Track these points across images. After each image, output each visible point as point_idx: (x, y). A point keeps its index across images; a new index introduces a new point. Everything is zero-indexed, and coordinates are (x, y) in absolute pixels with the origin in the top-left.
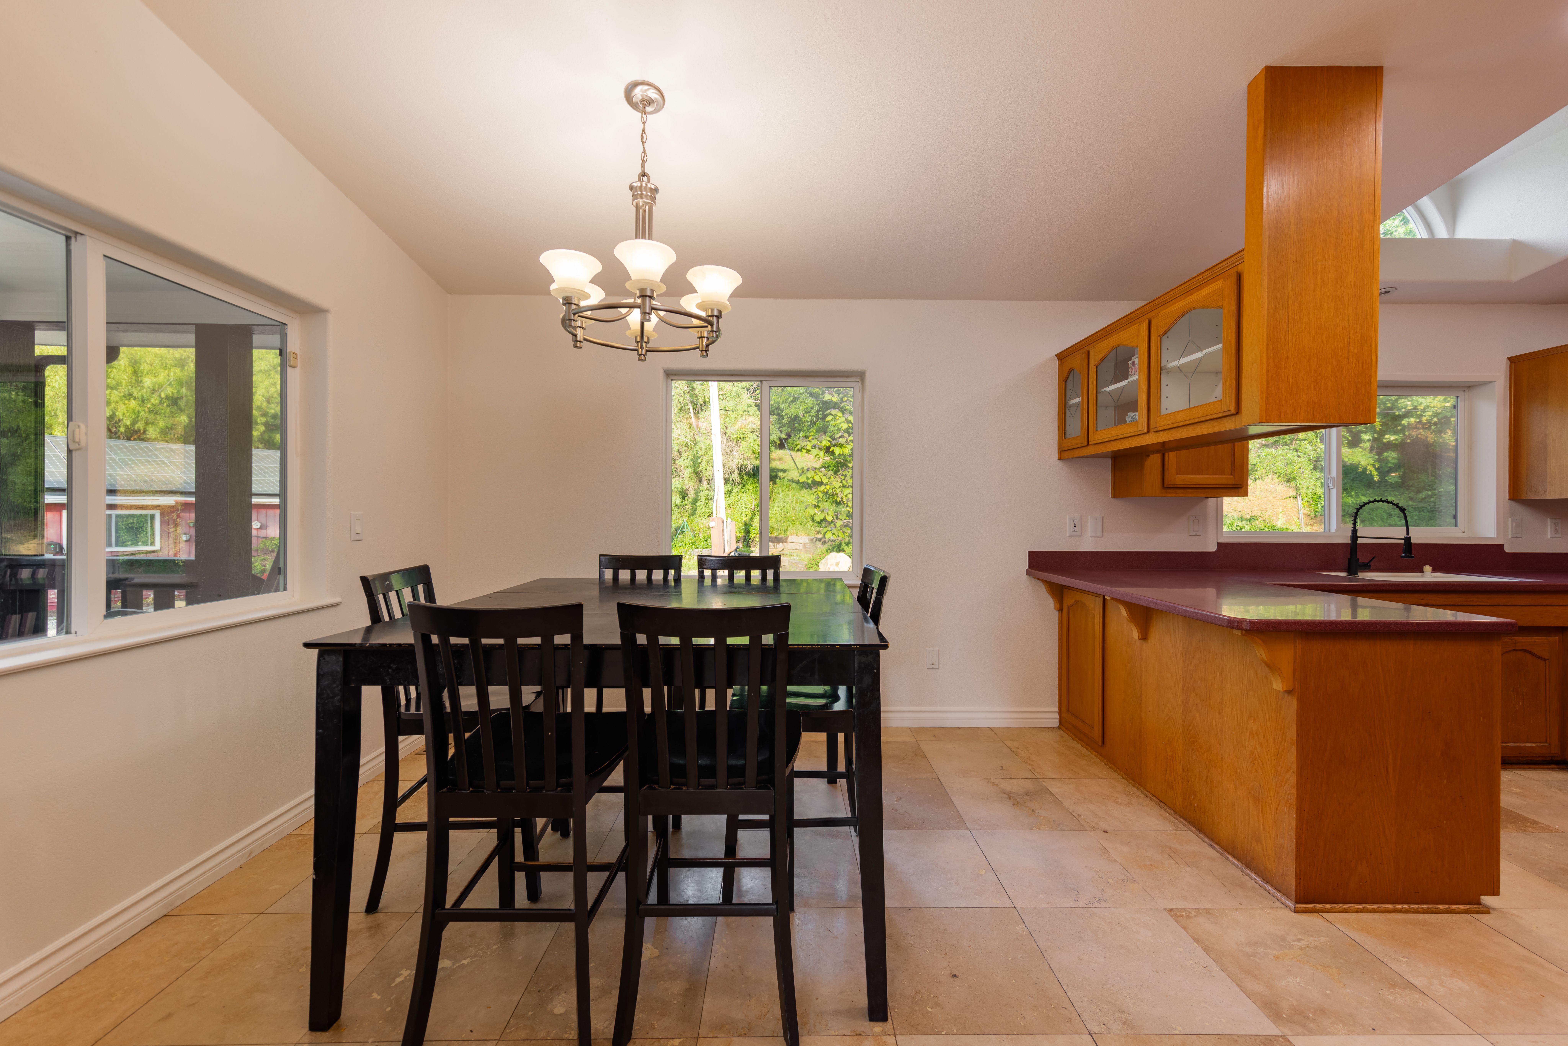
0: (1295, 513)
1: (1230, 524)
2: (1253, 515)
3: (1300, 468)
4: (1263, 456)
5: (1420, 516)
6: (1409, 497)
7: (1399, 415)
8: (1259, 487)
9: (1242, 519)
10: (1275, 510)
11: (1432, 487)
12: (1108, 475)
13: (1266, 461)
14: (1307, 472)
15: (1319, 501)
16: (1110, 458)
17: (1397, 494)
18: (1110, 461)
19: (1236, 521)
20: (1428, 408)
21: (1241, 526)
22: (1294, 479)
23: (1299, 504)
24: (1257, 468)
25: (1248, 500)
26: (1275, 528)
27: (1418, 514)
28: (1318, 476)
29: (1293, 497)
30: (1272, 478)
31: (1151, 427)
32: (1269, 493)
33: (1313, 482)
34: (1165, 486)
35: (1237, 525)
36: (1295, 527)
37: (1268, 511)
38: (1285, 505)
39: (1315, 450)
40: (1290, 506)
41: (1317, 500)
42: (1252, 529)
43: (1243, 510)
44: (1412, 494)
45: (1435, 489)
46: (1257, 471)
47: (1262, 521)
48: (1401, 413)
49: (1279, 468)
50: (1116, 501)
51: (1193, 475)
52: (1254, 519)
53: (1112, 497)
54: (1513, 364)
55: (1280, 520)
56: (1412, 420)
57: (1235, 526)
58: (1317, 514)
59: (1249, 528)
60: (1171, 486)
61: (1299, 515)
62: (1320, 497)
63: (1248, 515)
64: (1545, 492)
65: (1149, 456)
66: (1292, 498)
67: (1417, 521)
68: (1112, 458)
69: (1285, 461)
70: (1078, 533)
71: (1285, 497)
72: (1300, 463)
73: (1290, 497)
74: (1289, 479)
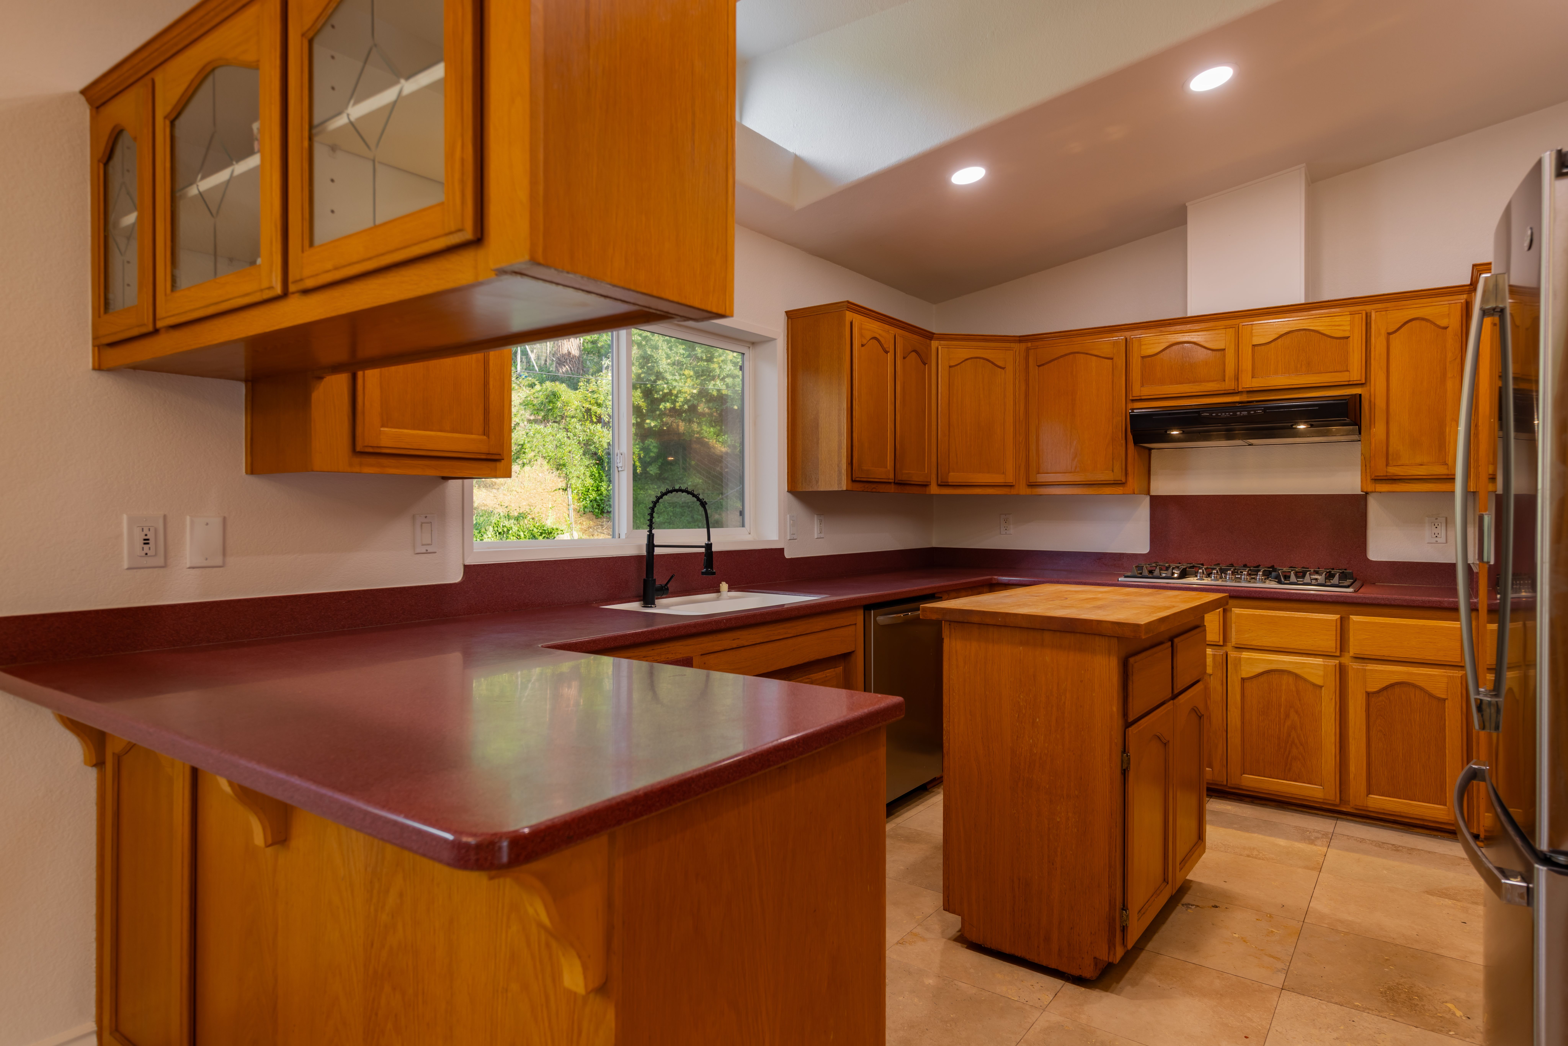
0: (565, 510)
1: (496, 524)
2: (521, 512)
3: (570, 452)
4: (531, 434)
7: (657, 398)
8: (527, 475)
9: (509, 517)
10: (545, 505)
11: (683, 480)
12: (239, 422)
13: (535, 440)
14: (577, 457)
15: (587, 495)
16: (236, 378)
17: (656, 487)
18: (241, 389)
19: (502, 520)
20: (680, 393)
21: (508, 526)
22: (564, 465)
23: (570, 497)
24: (525, 449)
25: (515, 493)
26: (545, 528)
27: (672, 510)
28: (587, 463)
29: (563, 489)
30: (541, 464)
31: (291, 278)
32: (538, 484)
33: (583, 471)
34: (358, 449)
35: (504, 525)
36: (565, 526)
37: (537, 506)
38: (554, 499)
39: (585, 432)
40: (559, 500)
41: (586, 493)
42: (520, 530)
43: (510, 506)
46: (524, 453)
47: (531, 520)
48: (659, 396)
49: (549, 451)
50: (256, 483)
51: (414, 429)
52: (522, 516)
53: (247, 473)
54: (790, 320)
55: (550, 517)
56: (668, 405)
57: (501, 526)
58: (586, 510)
59: (517, 529)
60: (371, 450)
61: (569, 512)
62: (589, 489)
63: (515, 511)
64: (817, 482)
65: (321, 378)
66: (561, 490)
67: (672, 517)
68: (246, 381)
69: (555, 443)
70: (160, 561)
71: (554, 489)
72: (569, 446)
73: (559, 489)
74: (560, 467)
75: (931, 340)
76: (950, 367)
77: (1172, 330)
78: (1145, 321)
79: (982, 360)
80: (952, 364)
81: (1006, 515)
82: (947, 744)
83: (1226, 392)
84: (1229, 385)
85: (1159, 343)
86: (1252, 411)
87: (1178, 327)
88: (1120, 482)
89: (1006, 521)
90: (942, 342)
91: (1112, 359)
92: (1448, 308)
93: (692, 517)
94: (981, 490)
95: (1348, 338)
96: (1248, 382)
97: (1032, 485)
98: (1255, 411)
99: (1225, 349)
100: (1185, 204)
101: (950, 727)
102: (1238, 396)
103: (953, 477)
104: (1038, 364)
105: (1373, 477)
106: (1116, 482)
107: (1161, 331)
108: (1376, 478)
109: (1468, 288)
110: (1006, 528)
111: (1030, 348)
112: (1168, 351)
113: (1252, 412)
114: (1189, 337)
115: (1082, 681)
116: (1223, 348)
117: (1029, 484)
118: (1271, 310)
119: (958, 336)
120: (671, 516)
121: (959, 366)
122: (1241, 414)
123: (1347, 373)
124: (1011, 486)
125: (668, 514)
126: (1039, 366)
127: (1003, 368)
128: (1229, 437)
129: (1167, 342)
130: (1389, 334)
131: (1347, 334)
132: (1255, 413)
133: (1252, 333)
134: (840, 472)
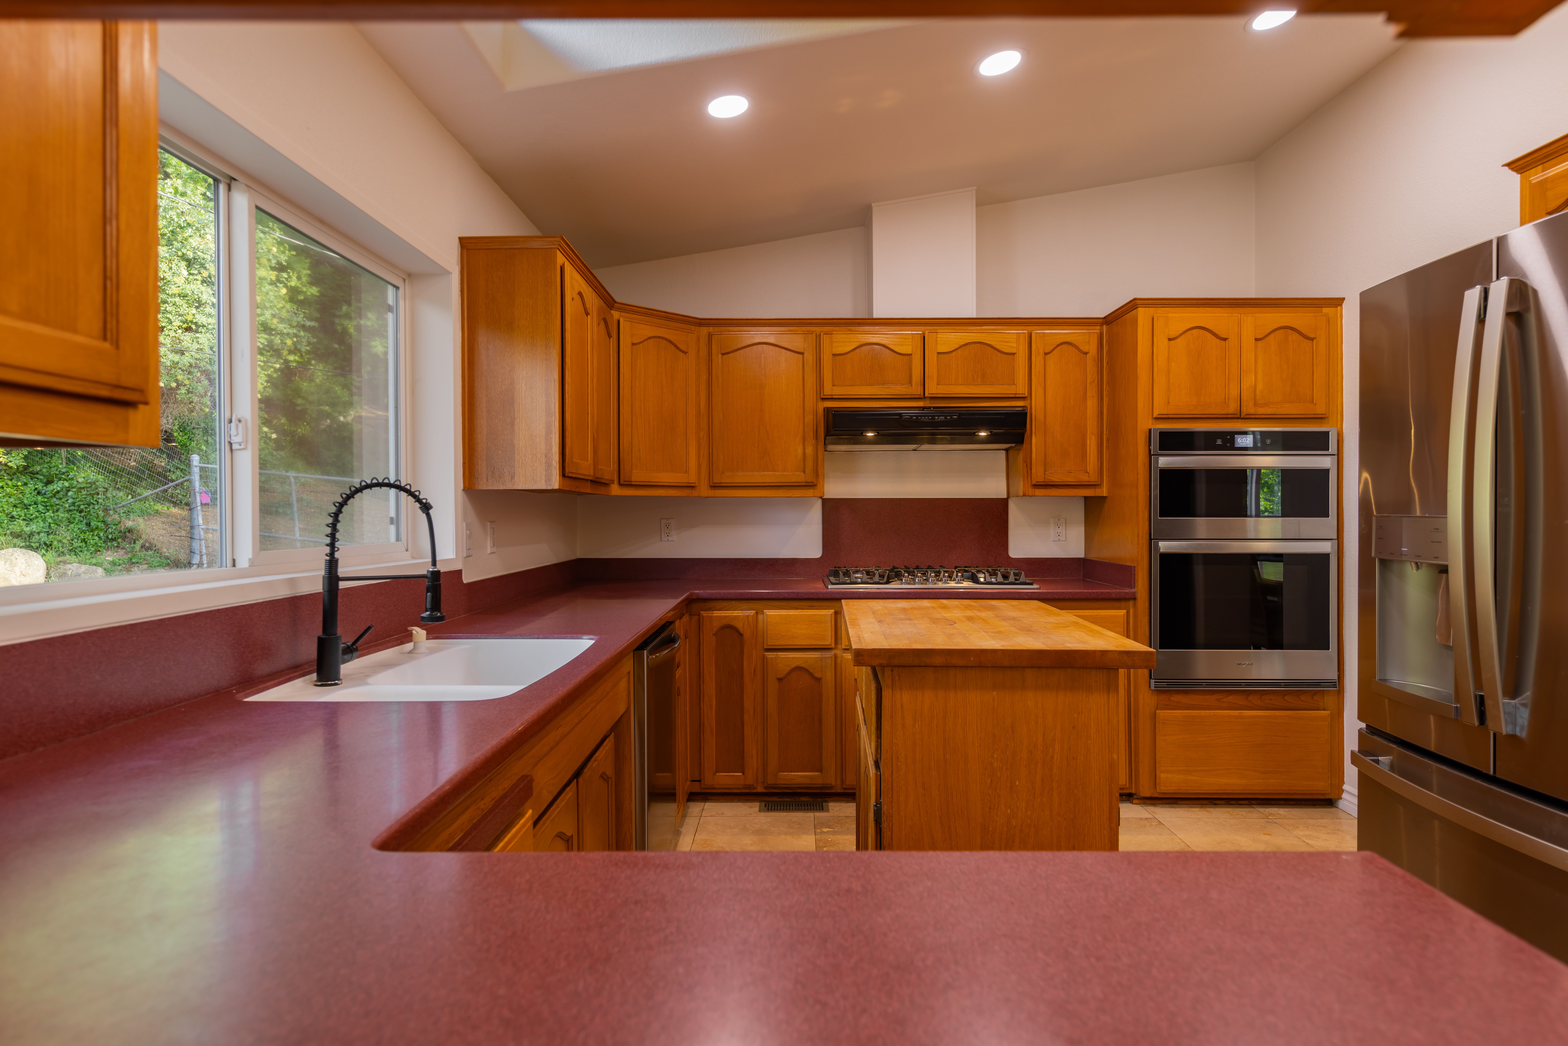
5: (56, 517)
6: (36, 489)
11: (68, 476)
27: (52, 515)
44: (40, 486)
45: (72, 479)
54: (463, 250)
64: (513, 477)
67: (52, 525)
75: (611, 309)
76: (633, 344)
77: (860, 330)
78: (836, 317)
79: (664, 341)
80: (635, 341)
81: (667, 519)
82: (889, 833)
83: (912, 396)
84: (916, 390)
85: (850, 342)
86: (949, 416)
87: (867, 328)
88: (811, 484)
89: (668, 526)
90: (623, 314)
91: (802, 354)
92: (1088, 336)
93: (88, 524)
94: (664, 491)
95: (1014, 354)
96: (932, 389)
97: (714, 487)
98: (951, 416)
99: (911, 354)
100: (871, 204)
101: (894, 809)
102: (922, 401)
103: (638, 476)
104: (723, 352)
105: (1034, 483)
106: (807, 484)
107: (850, 330)
108: (1037, 483)
109: (1101, 320)
110: (668, 534)
111: (713, 333)
112: (858, 350)
113: (948, 418)
114: (878, 338)
115: (1074, 727)
116: (910, 353)
117: (713, 485)
118: (951, 321)
119: (640, 309)
120: (50, 523)
121: (641, 345)
122: (938, 418)
123: (1014, 387)
124: (692, 487)
125: (44, 521)
126: (723, 354)
127: (685, 353)
128: (933, 442)
129: (858, 342)
130: (1046, 354)
131: (1014, 351)
132: (951, 418)
133: (937, 341)
134: (549, 465)
